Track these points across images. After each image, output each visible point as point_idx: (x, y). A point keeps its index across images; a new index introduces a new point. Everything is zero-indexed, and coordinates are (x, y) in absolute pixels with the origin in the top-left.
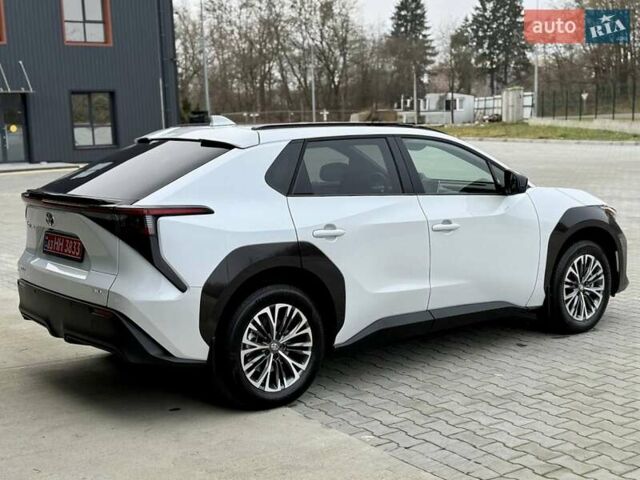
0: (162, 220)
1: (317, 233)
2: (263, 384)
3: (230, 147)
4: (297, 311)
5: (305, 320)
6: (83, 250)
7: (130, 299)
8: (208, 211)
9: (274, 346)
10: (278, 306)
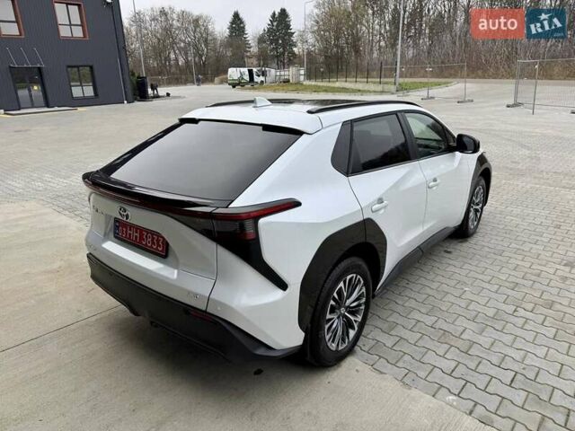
0: (262, 221)
1: (374, 208)
2: (338, 345)
3: (299, 133)
4: (358, 277)
5: (362, 282)
6: (167, 245)
7: (233, 306)
8: (297, 204)
9: (343, 310)
10: (349, 277)
